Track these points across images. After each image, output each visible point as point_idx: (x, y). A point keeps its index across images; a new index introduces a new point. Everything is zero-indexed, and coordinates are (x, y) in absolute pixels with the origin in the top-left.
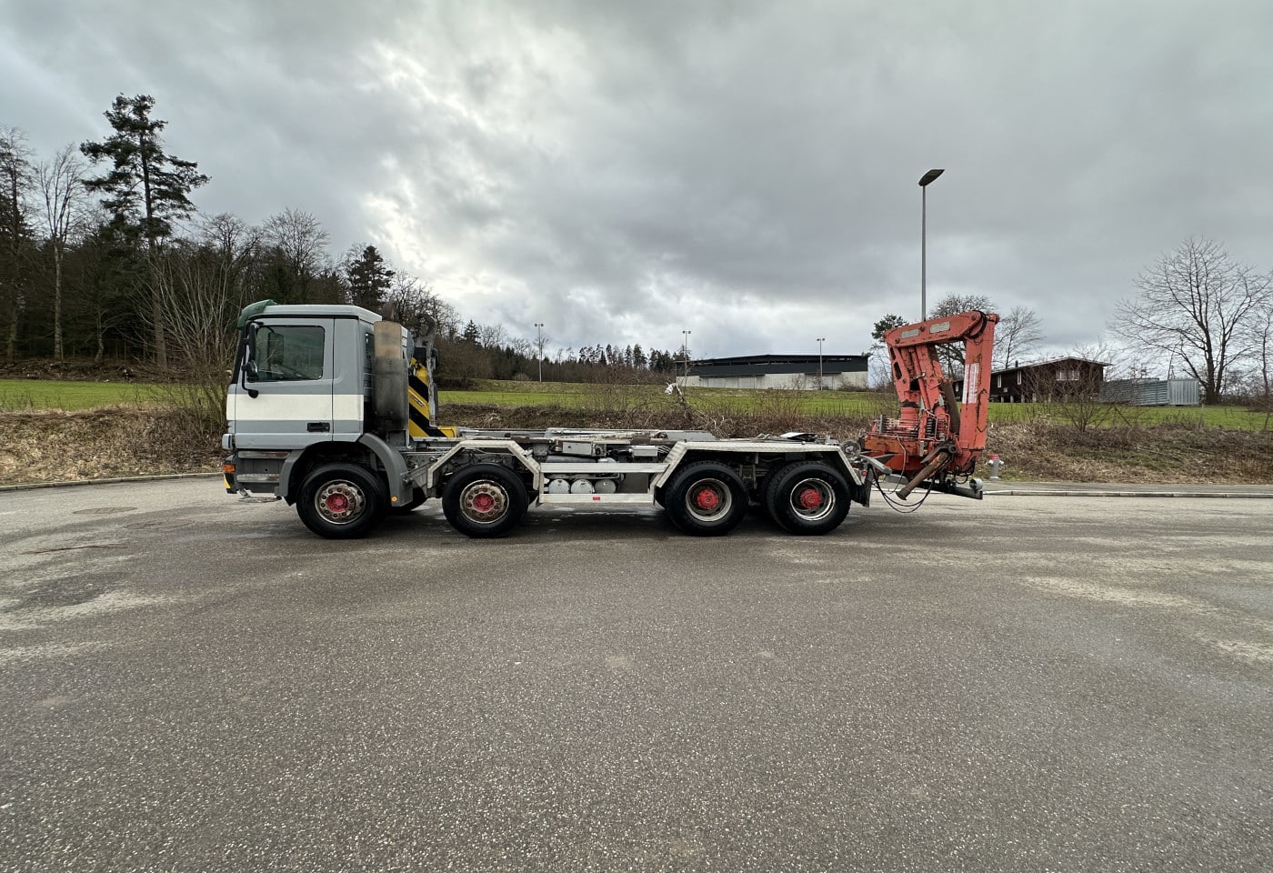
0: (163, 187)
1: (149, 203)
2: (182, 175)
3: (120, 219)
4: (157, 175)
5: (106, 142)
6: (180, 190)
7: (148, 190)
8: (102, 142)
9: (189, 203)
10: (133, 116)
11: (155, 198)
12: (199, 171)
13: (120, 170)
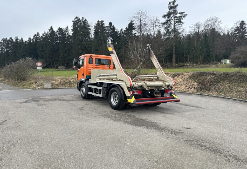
0: (177, 20)
1: (174, 25)
2: (182, 16)
3: (168, 30)
4: (176, 18)
5: (167, 13)
6: (180, 20)
7: (174, 22)
8: (166, 14)
9: (182, 22)
10: (173, 5)
11: (176, 23)
12: (185, 14)
13: (168, 19)
